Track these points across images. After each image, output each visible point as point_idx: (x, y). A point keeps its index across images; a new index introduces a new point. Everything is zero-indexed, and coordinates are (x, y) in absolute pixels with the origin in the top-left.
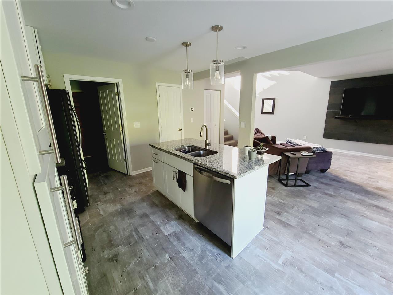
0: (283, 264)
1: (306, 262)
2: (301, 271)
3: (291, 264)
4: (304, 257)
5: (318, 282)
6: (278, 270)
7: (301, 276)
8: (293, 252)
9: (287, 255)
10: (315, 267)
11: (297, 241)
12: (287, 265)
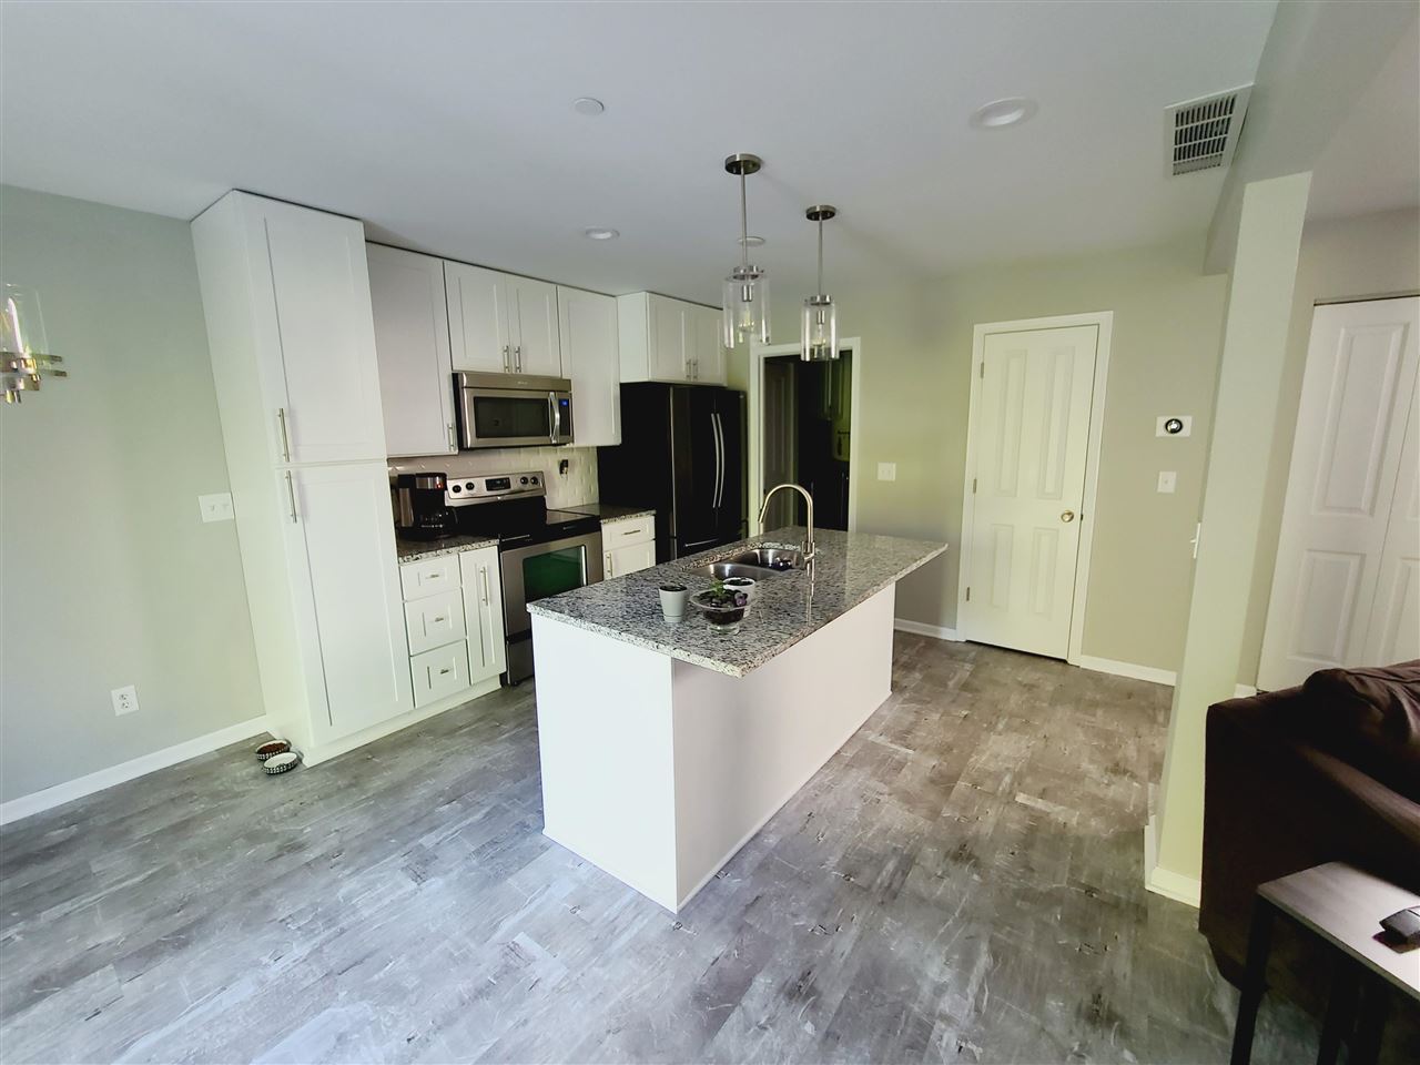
0: (512, 946)
1: (510, 1023)
2: (481, 993)
3: (508, 969)
4: (531, 1025)
5: (435, 1033)
6: (495, 928)
7: (464, 987)
8: (557, 989)
9: (548, 967)
10: (484, 1049)
11: (614, 1024)
12: (507, 954)
